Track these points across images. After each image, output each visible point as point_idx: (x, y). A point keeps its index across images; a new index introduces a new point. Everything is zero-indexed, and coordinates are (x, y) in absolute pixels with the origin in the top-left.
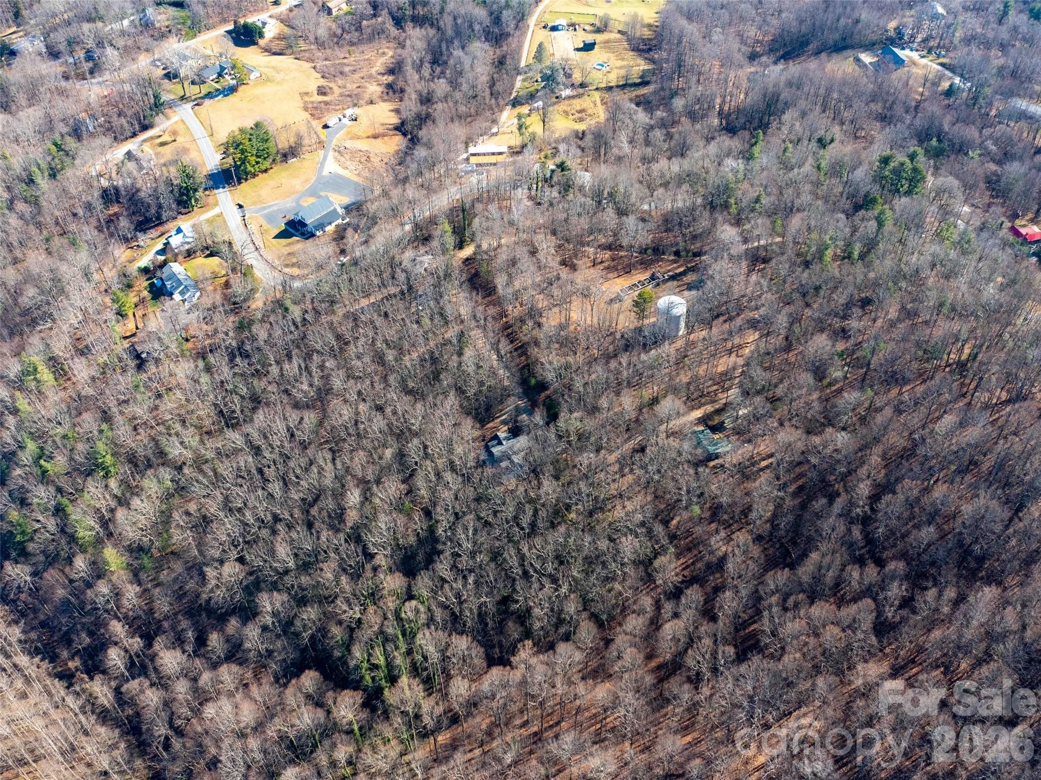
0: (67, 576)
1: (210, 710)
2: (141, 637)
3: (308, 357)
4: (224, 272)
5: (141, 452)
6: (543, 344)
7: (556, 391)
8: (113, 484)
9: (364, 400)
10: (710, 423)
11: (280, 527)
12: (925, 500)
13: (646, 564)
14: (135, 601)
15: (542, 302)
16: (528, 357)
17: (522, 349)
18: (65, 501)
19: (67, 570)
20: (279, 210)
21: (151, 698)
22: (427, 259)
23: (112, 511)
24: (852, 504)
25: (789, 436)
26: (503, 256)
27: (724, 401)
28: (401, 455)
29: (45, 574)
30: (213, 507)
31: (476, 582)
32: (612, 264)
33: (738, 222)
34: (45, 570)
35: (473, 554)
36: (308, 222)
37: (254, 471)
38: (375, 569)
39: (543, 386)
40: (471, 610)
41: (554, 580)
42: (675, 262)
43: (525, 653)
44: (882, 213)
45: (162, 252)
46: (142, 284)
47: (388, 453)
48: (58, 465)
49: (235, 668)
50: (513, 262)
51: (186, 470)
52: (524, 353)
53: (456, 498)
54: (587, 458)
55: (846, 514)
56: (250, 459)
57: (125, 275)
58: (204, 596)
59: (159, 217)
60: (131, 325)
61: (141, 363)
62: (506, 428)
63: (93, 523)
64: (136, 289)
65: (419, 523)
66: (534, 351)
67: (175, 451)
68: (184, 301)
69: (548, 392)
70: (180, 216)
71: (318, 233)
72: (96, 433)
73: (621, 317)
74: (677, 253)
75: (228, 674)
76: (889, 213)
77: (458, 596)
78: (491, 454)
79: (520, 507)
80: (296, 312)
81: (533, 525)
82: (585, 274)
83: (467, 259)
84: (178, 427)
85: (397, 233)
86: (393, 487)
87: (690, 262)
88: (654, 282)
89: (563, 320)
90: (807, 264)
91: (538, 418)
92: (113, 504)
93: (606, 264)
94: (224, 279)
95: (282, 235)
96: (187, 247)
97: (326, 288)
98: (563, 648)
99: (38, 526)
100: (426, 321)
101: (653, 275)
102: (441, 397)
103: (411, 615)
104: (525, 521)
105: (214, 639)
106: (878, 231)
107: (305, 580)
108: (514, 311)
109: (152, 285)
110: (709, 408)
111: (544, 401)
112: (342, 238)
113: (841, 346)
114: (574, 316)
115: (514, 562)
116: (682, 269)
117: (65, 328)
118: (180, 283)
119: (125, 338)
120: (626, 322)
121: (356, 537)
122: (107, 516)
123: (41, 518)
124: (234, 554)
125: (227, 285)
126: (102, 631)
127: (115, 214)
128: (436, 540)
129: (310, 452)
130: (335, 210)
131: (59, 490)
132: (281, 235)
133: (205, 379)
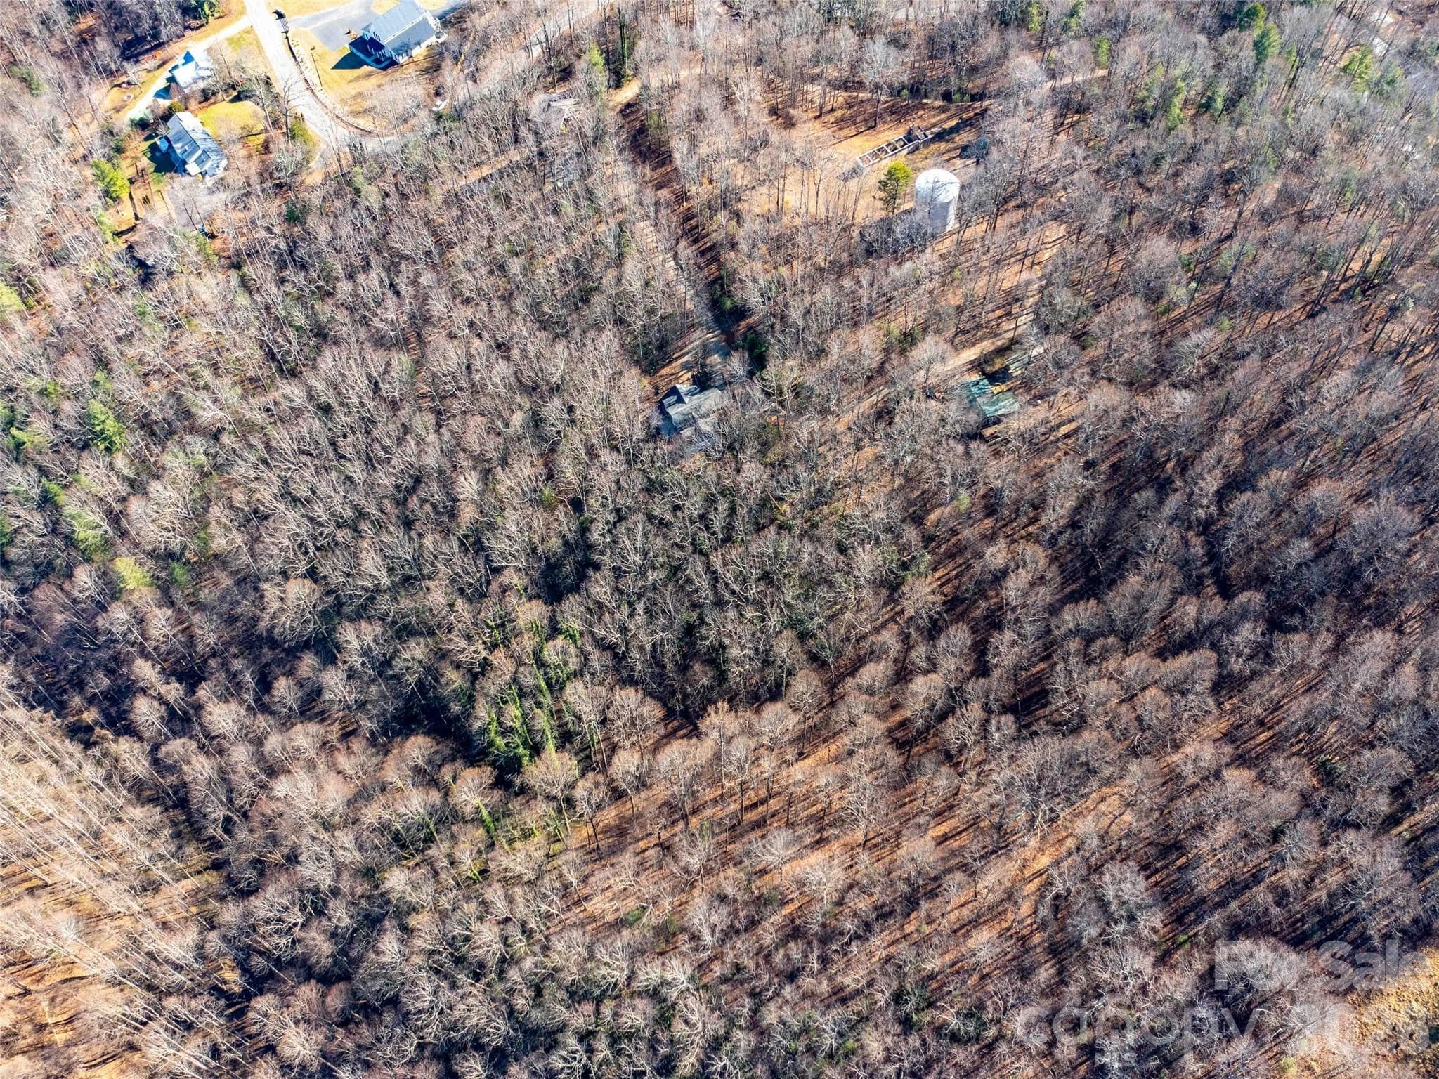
0: (68, 594)
1: (281, 787)
2: (180, 681)
3: (392, 267)
4: (260, 127)
5: (157, 415)
6: (744, 246)
7: (761, 322)
8: (121, 462)
9: (479, 336)
10: (988, 369)
11: (365, 526)
12: (1301, 502)
13: (890, 586)
14: (167, 630)
15: (741, 177)
16: (720, 266)
17: (711, 254)
18: (53, 487)
19: (67, 586)
20: (341, 21)
21: (200, 768)
22: (567, 106)
23: (123, 500)
24: (1190, 502)
25: (1107, 397)
26: (682, 106)
27: (1010, 335)
28: (536, 421)
29: (36, 592)
30: (266, 495)
31: (648, 611)
32: (849, 113)
33: (1041, 45)
34: (36, 586)
35: (642, 571)
36: (384, 41)
37: (324, 442)
38: (505, 589)
39: (741, 312)
40: (642, 648)
41: (760, 606)
42: (943, 110)
43: (719, 720)
44: (1265, 35)
45: (165, 92)
46: (139, 145)
47: (517, 419)
48: (38, 433)
49: (314, 727)
50: (699, 115)
51: (225, 439)
52: (716, 259)
53: (620, 488)
54: (807, 428)
55: (1181, 520)
56: (317, 425)
57: (111, 133)
58: (263, 625)
59: (156, 36)
60: (127, 213)
61: (146, 275)
62: (689, 375)
63: (97, 520)
64: (129, 154)
65: (564, 520)
66: (729, 256)
67: (207, 414)
68: (203, 174)
69: (750, 321)
70: (188, 32)
71: (401, 60)
72: (88, 386)
73: (862, 203)
74: (947, 96)
75: (304, 736)
76: (1274, 36)
77: (623, 630)
78: (666, 417)
79: (711, 501)
80: (371, 196)
81: (729, 528)
82: (808, 132)
83: (628, 105)
84: (207, 376)
85: (521, 62)
86: (525, 468)
87: (966, 110)
88: (911, 145)
89: (773, 207)
90: (1143, 118)
91: (737, 364)
92: (124, 489)
93: (839, 114)
94: (262, 138)
95: (348, 63)
96: (202, 85)
97: (416, 156)
98: (772, 711)
99: (17, 524)
100: (568, 208)
101: (910, 132)
102: (592, 333)
103: (557, 659)
104: (718, 521)
105: (282, 687)
106: (1256, 65)
107: (405, 603)
108: (700, 193)
109: (154, 148)
110: (987, 346)
111: (745, 334)
112: (438, 68)
113: (1187, 247)
114: (792, 199)
115: (702, 583)
116: (953, 123)
117: (28, 221)
118: (195, 146)
119: (119, 234)
120: (868, 210)
121: (475, 544)
122: (117, 507)
123: (21, 512)
124: (302, 566)
125: (266, 148)
126: (125, 670)
127: (90, 29)
128: (590, 547)
129: (404, 413)
130: (425, 21)
131: (43, 471)
132: (343, 64)
133: (242, 300)
